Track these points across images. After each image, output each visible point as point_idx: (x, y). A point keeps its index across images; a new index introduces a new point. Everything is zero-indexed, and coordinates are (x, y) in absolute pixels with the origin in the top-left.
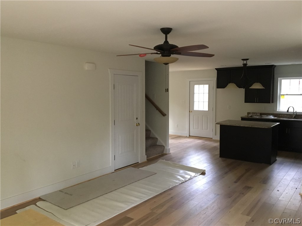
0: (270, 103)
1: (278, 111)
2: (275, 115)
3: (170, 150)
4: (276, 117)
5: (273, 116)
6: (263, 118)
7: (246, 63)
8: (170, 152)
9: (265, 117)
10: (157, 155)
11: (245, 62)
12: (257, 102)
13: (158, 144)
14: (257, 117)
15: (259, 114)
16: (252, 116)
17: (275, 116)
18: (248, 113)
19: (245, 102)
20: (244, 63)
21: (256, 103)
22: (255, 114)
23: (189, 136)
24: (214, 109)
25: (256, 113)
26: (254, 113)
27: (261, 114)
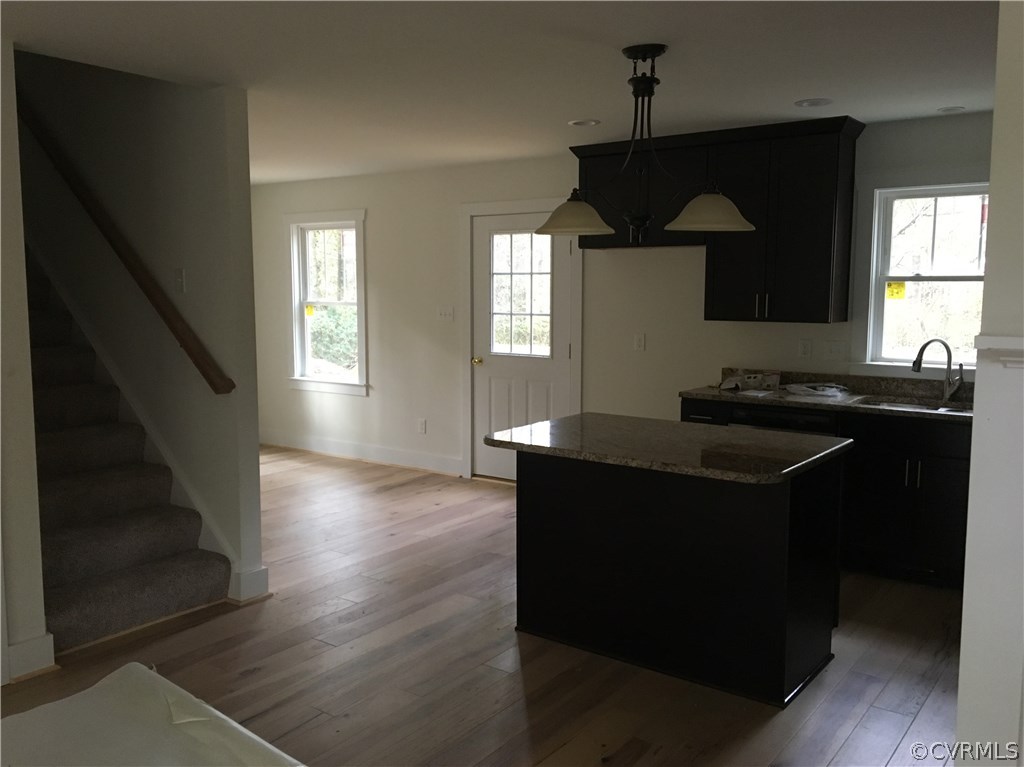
0: (826, 322)
1: (868, 362)
2: (851, 384)
3: (270, 581)
4: (859, 394)
5: (841, 391)
6: (790, 399)
7: (648, 74)
8: (271, 590)
9: (801, 396)
10: (171, 617)
11: (644, 68)
12: (762, 319)
13: (203, 544)
14: (761, 395)
15: (775, 380)
16: (737, 387)
17: (853, 391)
18: (728, 373)
19: (708, 317)
20: (639, 75)
21: (757, 320)
22: (760, 376)
23: (474, 475)
24: (576, 349)
25: (761, 372)
26: (756, 372)
27: (787, 378)
